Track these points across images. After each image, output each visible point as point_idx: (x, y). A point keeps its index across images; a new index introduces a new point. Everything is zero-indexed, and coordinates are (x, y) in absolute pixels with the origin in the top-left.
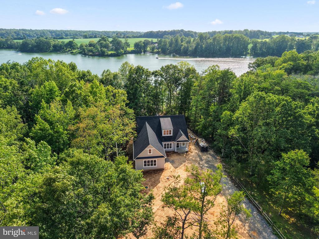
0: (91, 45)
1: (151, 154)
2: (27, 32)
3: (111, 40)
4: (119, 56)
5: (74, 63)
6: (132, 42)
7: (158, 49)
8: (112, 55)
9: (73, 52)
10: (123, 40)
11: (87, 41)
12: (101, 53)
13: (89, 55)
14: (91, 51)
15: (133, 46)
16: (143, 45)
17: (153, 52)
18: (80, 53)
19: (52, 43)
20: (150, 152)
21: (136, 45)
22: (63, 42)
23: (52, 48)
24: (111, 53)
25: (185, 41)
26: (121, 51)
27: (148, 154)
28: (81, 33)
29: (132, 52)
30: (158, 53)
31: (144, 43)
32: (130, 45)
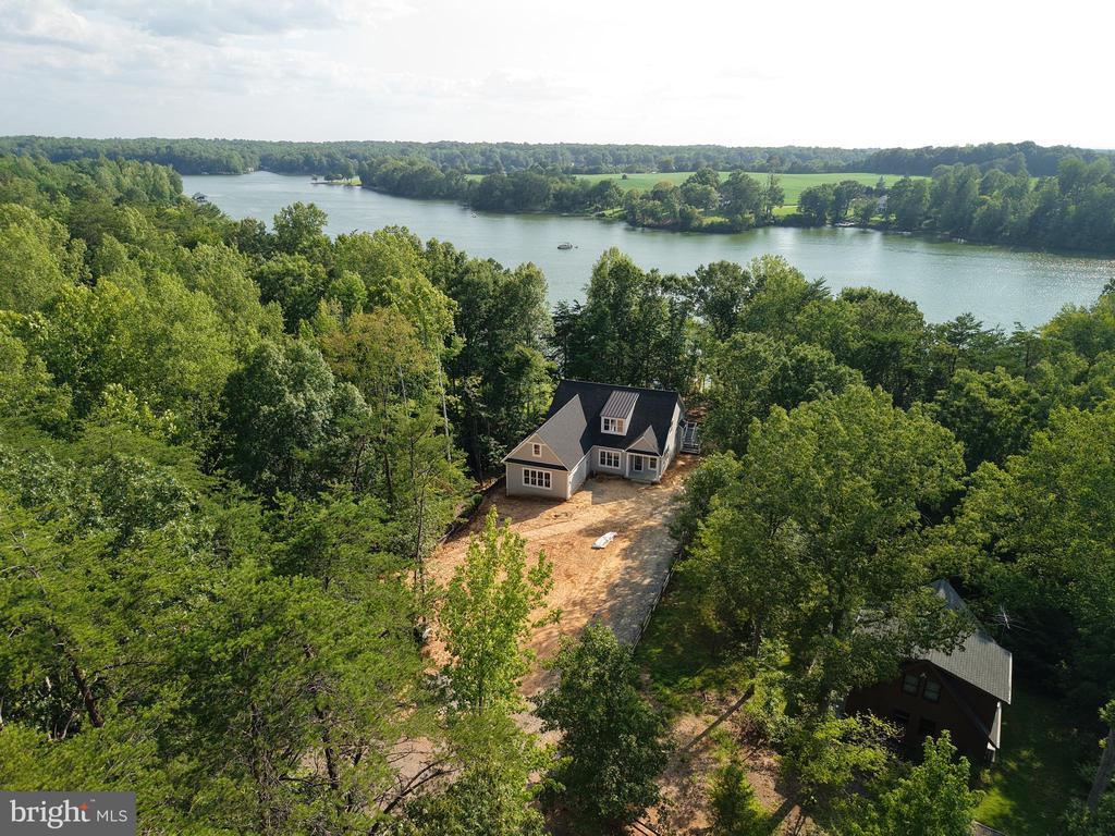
0: (658, 194)
1: (538, 458)
3: (724, 177)
4: (738, 232)
6: (794, 186)
7: (887, 213)
8: (713, 230)
9: (603, 215)
10: (762, 180)
12: (680, 220)
14: (652, 213)
15: (796, 200)
16: (833, 198)
17: (864, 224)
18: (622, 218)
20: (537, 452)
21: (809, 199)
22: (584, 184)
24: (712, 223)
26: (747, 216)
29: (789, 222)
30: (883, 228)
31: (838, 192)
32: (783, 196)
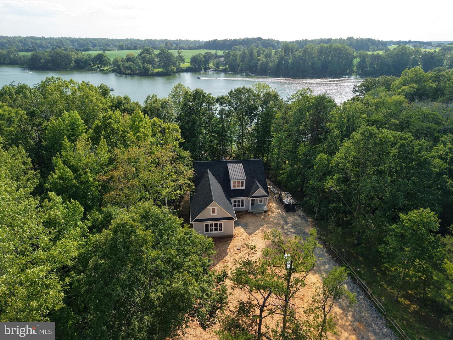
0: (129, 59)
1: (215, 215)
2: (38, 41)
3: (157, 52)
4: (170, 75)
5: (105, 85)
6: (188, 55)
7: (225, 65)
8: (159, 75)
9: (103, 70)
10: (175, 53)
11: (123, 54)
12: (143, 71)
13: (126, 74)
14: (129, 68)
15: (189, 60)
16: (203, 59)
17: (217, 70)
18: (114, 71)
19: (74, 56)
20: (214, 212)
21: (194, 60)
22: (89, 56)
23: (73, 64)
24: (158, 72)
25: (263, 53)
26: (172, 68)
27: (211, 214)
28: (115, 42)
29: (188, 70)
30: (225, 71)
31: (205, 56)
32: (184, 59)
